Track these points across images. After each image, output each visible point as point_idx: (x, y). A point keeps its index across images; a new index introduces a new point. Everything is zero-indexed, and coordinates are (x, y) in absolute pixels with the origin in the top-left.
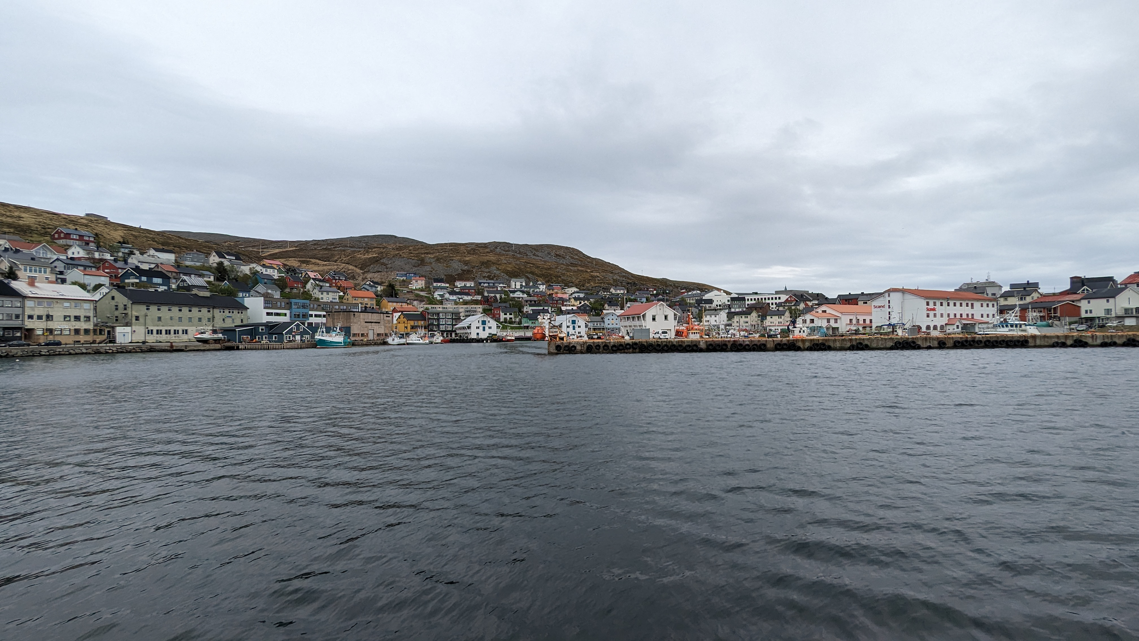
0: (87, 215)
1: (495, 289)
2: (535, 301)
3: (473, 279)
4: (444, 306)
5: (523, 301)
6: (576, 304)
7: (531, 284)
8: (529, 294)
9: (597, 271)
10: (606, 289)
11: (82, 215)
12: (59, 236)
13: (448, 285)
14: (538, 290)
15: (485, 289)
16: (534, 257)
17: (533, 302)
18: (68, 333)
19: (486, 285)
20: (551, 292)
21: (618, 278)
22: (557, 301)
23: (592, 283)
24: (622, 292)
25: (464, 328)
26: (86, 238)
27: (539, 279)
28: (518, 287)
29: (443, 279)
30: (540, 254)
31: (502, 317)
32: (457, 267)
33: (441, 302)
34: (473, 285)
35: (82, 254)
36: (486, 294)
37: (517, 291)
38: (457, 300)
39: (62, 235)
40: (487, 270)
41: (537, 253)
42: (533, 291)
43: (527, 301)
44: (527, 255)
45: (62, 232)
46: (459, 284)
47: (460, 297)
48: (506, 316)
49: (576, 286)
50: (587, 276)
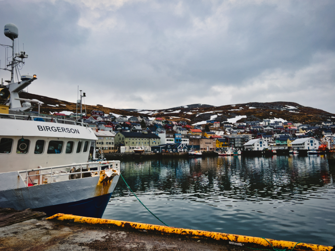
0: (97, 105)
1: (255, 126)
4: (232, 135)
5: (272, 131)
6: (303, 132)
8: (274, 128)
9: (311, 114)
10: (320, 123)
11: (96, 105)
12: (93, 113)
14: (279, 125)
18: (107, 149)
19: (250, 124)
20: (286, 126)
22: (292, 131)
23: (309, 120)
25: (250, 145)
26: (101, 114)
28: (267, 124)
35: (101, 119)
36: (252, 128)
38: (238, 132)
39: (94, 113)
40: (249, 117)
42: (276, 126)
43: (275, 131)
44: (268, 108)
45: (94, 112)
46: (236, 124)
47: (238, 130)
49: (300, 122)
50: (305, 116)
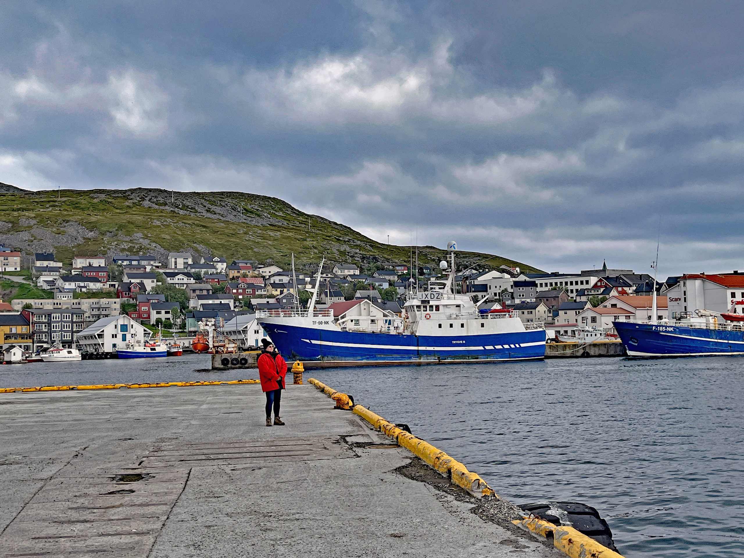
2: (208, 290)
3: (103, 254)
4: (55, 301)
5: (188, 291)
7: (203, 261)
8: (198, 278)
13: (60, 265)
14: (213, 271)
15: (125, 271)
16: (209, 215)
17: (205, 293)
19: (125, 263)
20: (235, 274)
21: (348, 249)
22: (245, 289)
23: (304, 258)
24: (352, 272)
25: (92, 337)
27: (216, 252)
28: (180, 265)
29: (52, 254)
30: (218, 209)
31: (154, 316)
32: (75, 233)
33: (50, 295)
34: (103, 265)
36: (126, 280)
37: (178, 274)
38: (78, 290)
40: (128, 239)
41: (213, 208)
42: (206, 273)
43: (194, 291)
46: (80, 263)
47: (82, 284)
48: (159, 316)
